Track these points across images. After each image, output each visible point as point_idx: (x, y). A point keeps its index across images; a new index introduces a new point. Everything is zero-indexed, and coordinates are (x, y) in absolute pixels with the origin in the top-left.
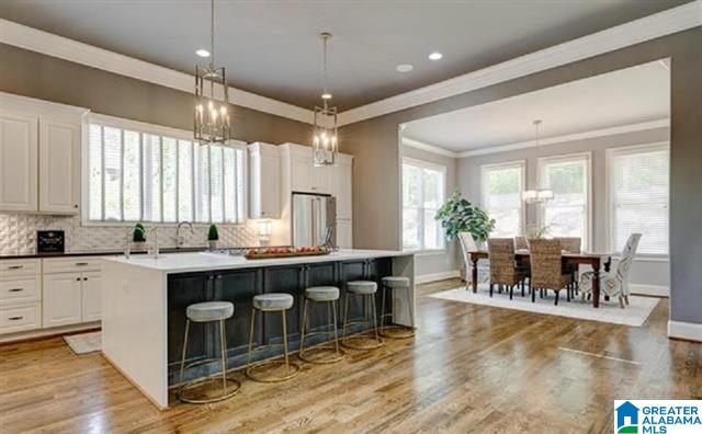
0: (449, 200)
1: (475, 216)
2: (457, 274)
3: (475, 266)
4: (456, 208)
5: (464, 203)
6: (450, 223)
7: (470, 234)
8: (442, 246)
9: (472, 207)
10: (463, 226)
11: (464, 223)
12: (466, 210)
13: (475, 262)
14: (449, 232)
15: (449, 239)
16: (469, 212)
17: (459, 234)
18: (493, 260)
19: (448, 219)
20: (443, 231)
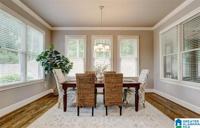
0: (47, 50)
1: (62, 60)
2: (51, 91)
3: (65, 93)
4: (51, 55)
5: (56, 53)
6: (47, 64)
7: (60, 70)
8: (42, 77)
9: (61, 55)
10: (56, 66)
11: (56, 64)
12: (57, 57)
13: (65, 90)
14: (46, 69)
15: (46, 73)
16: (59, 58)
17: (53, 71)
18: (80, 88)
19: (45, 61)
20: (42, 68)
